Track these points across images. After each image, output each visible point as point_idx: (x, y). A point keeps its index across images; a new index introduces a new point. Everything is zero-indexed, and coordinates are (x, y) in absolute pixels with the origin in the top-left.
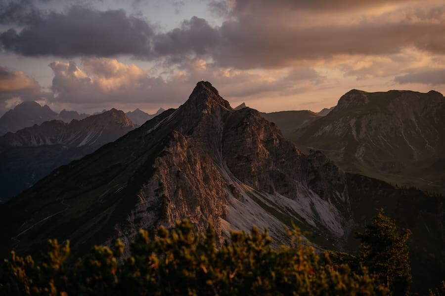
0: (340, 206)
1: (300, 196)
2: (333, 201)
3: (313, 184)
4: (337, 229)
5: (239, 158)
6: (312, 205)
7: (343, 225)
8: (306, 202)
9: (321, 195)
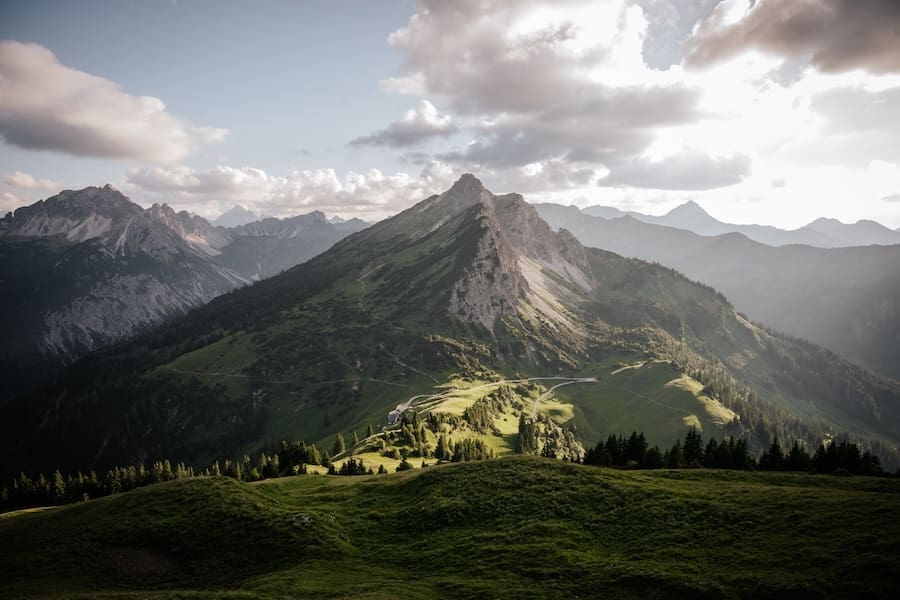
0: (584, 270)
1: (555, 261)
2: (578, 266)
3: (563, 253)
4: (588, 287)
5: (513, 230)
6: (565, 268)
7: (590, 283)
8: (560, 265)
9: (570, 262)
